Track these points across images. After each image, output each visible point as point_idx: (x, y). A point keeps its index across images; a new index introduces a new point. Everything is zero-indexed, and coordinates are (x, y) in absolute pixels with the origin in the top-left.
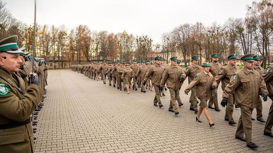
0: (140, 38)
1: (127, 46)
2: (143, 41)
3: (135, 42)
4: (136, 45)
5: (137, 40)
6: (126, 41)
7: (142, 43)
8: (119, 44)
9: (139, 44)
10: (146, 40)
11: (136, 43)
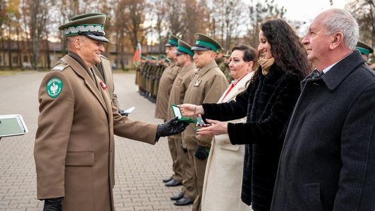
0: (258, 5)
1: (228, 22)
2: (265, 11)
3: (246, 13)
4: (249, 21)
5: (251, 9)
6: (225, 11)
7: (264, 15)
8: (208, 17)
9: (255, 18)
10: (271, 8)
11: (248, 15)
